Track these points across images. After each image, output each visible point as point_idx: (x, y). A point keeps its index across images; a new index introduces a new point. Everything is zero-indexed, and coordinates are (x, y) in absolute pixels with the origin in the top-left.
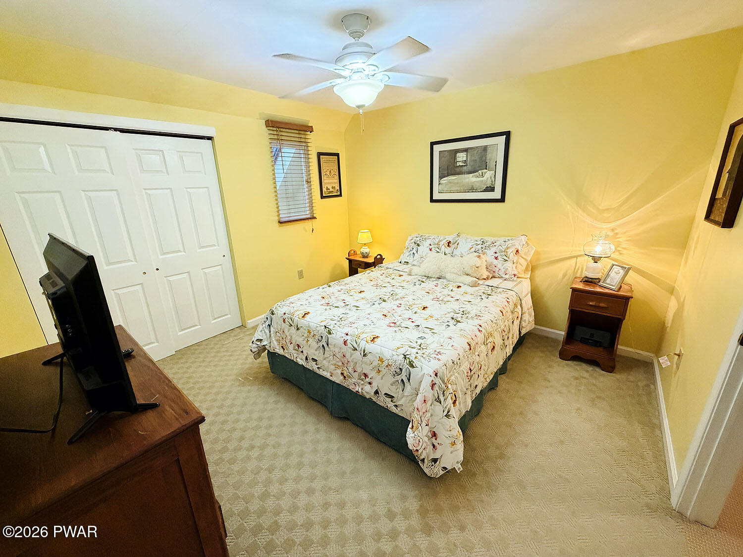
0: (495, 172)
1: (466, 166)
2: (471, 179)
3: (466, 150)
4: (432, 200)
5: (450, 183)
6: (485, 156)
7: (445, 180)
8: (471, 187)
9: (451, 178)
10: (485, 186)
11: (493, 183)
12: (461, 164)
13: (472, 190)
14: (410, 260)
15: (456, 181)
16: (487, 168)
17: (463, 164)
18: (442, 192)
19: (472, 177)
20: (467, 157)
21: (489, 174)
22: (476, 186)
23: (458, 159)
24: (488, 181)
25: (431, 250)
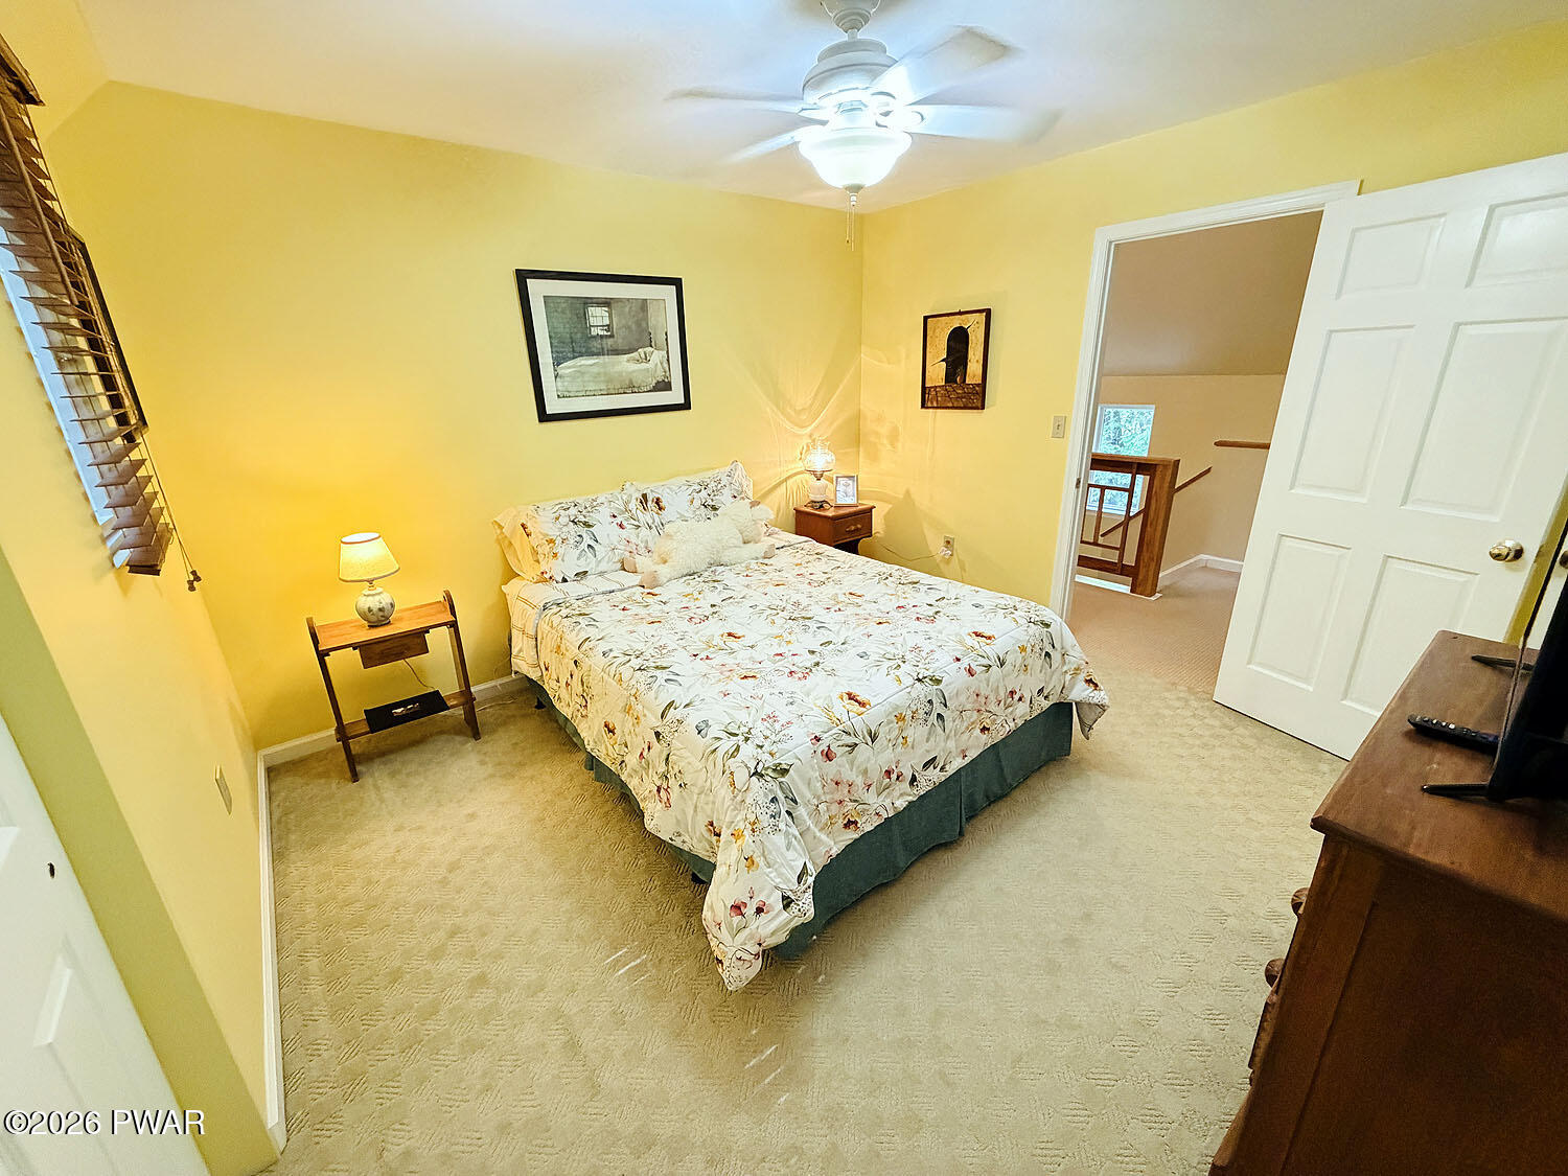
0: (668, 352)
1: (612, 336)
2: (625, 365)
3: (606, 303)
4: (544, 417)
5: (583, 373)
6: (646, 319)
7: (569, 368)
8: (627, 382)
9: (583, 362)
10: (655, 381)
11: (668, 374)
12: (601, 333)
13: (632, 388)
14: (588, 563)
15: (595, 370)
16: (653, 344)
17: (605, 333)
18: (566, 394)
19: (628, 361)
20: (610, 316)
21: (657, 356)
22: (638, 380)
23: (593, 321)
24: (658, 372)
25: (621, 526)
